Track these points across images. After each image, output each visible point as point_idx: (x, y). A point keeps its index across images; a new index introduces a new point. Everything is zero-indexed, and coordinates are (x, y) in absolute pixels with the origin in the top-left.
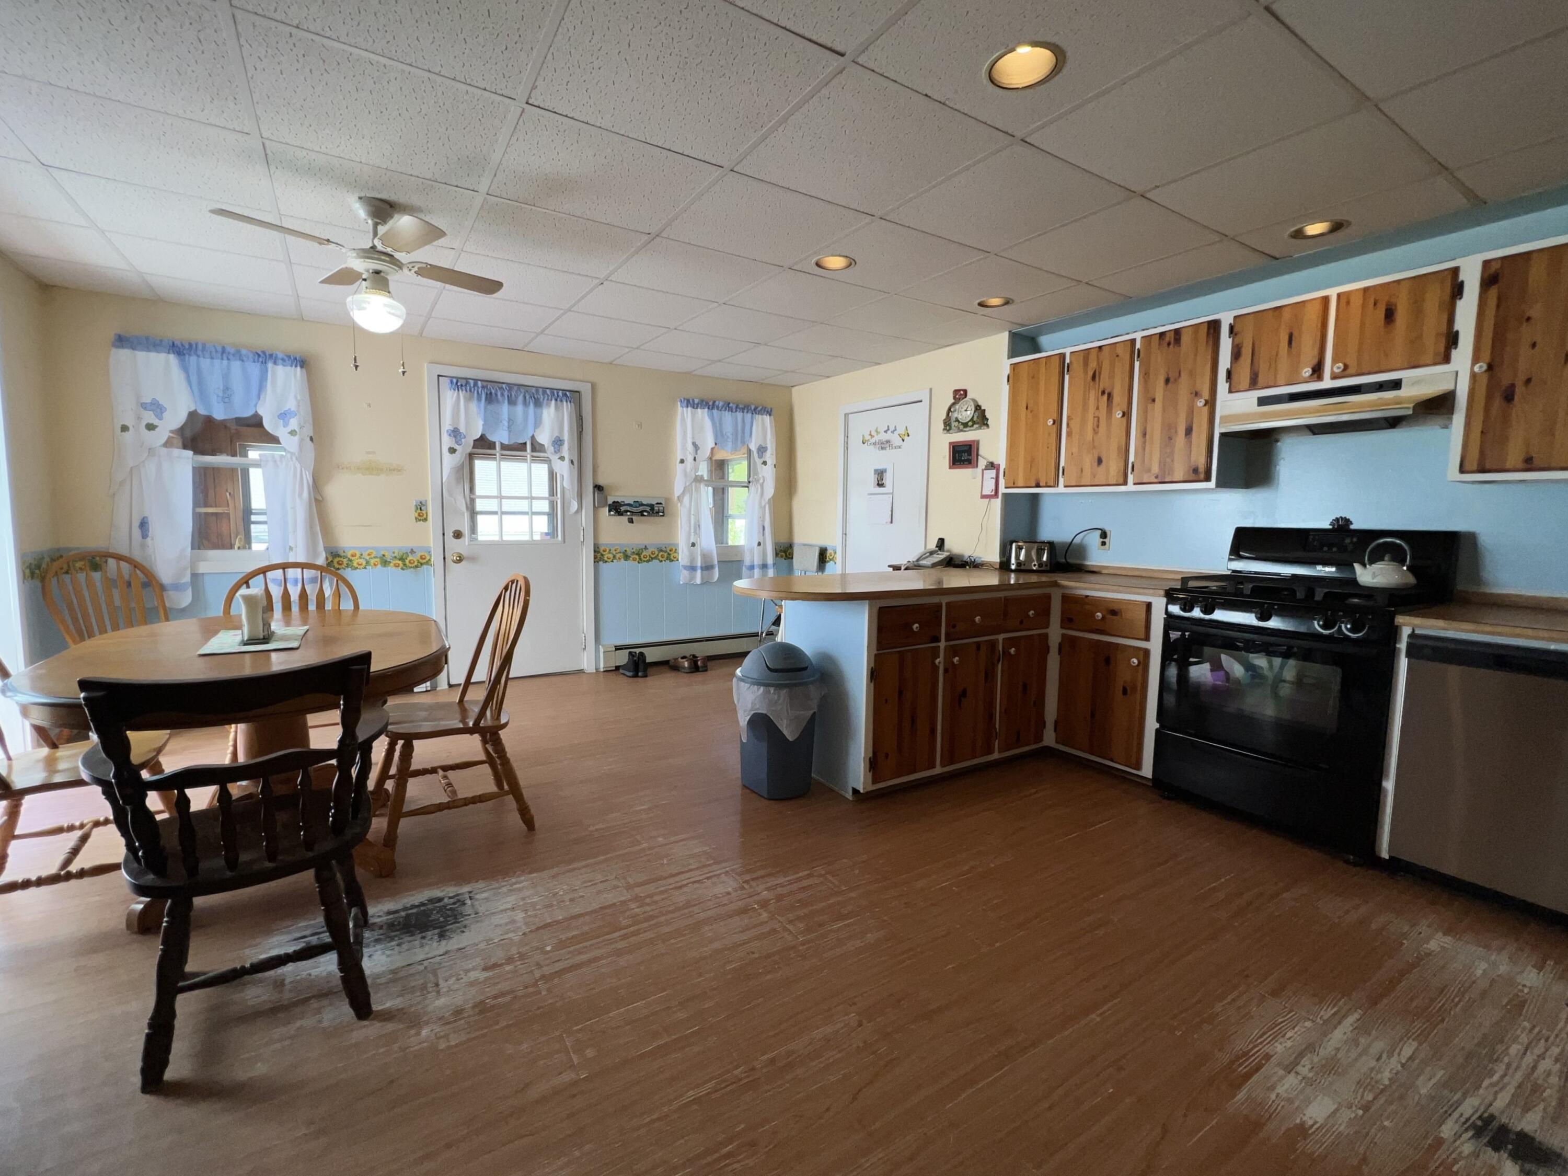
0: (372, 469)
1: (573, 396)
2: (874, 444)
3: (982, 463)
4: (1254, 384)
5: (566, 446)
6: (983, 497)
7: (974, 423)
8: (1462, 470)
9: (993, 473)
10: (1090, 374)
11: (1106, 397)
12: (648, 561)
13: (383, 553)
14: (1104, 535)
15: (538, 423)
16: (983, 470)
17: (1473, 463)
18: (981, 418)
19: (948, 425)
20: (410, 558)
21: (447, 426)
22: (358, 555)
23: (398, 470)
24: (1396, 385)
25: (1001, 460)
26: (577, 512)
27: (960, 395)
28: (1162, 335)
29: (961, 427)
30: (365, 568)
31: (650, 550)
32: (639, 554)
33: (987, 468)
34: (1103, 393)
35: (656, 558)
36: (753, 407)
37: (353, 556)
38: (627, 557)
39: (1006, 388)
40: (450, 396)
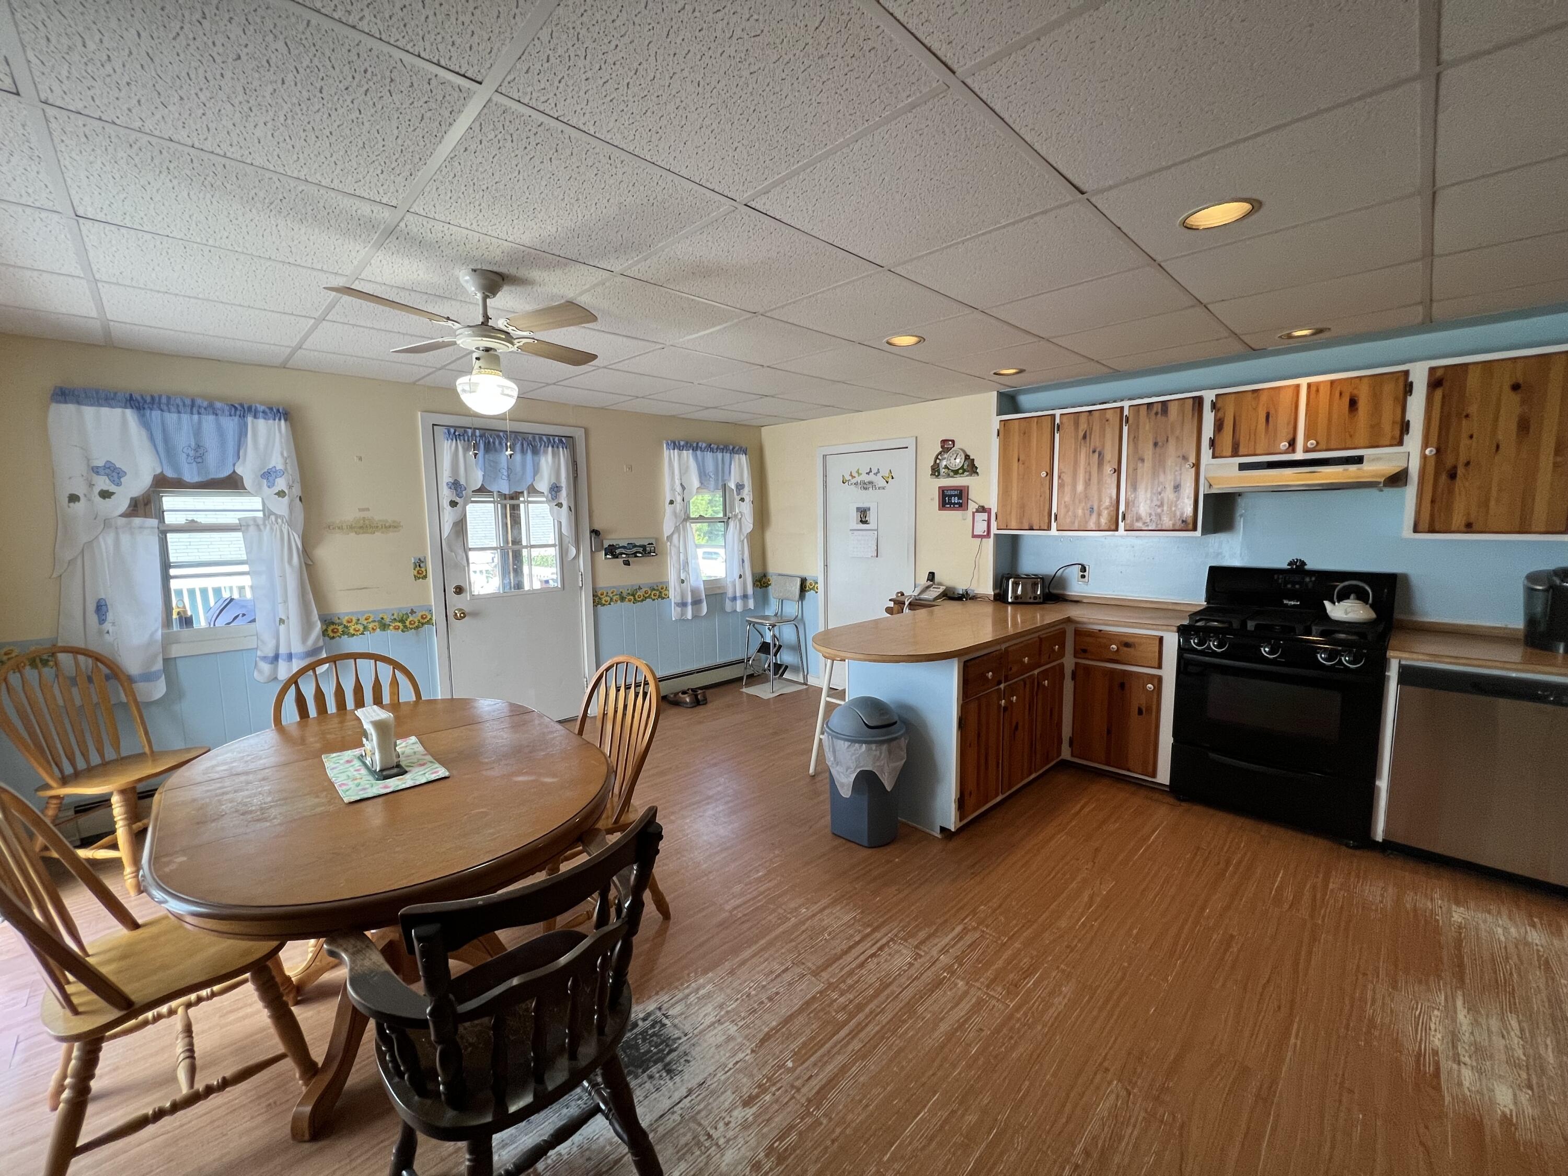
0: (365, 527)
1: (567, 442)
2: (856, 484)
3: (972, 507)
4: (1235, 453)
5: (564, 493)
6: (974, 536)
7: (964, 471)
8: (1416, 530)
9: (985, 516)
10: (1081, 434)
11: (1096, 455)
12: (642, 601)
13: (381, 616)
14: (1083, 569)
15: (536, 470)
16: (973, 513)
17: (1425, 524)
18: (970, 467)
19: (936, 471)
20: (411, 618)
21: (446, 477)
22: (354, 621)
23: (393, 527)
24: (1359, 460)
25: (993, 503)
26: (574, 558)
27: (947, 446)
28: (1149, 405)
29: (952, 474)
30: (362, 634)
31: (644, 590)
32: (633, 595)
33: (977, 511)
34: (1094, 452)
35: (649, 597)
36: (731, 447)
37: (349, 622)
38: (622, 599)
39: (995, 443)
40: (447, 448)
